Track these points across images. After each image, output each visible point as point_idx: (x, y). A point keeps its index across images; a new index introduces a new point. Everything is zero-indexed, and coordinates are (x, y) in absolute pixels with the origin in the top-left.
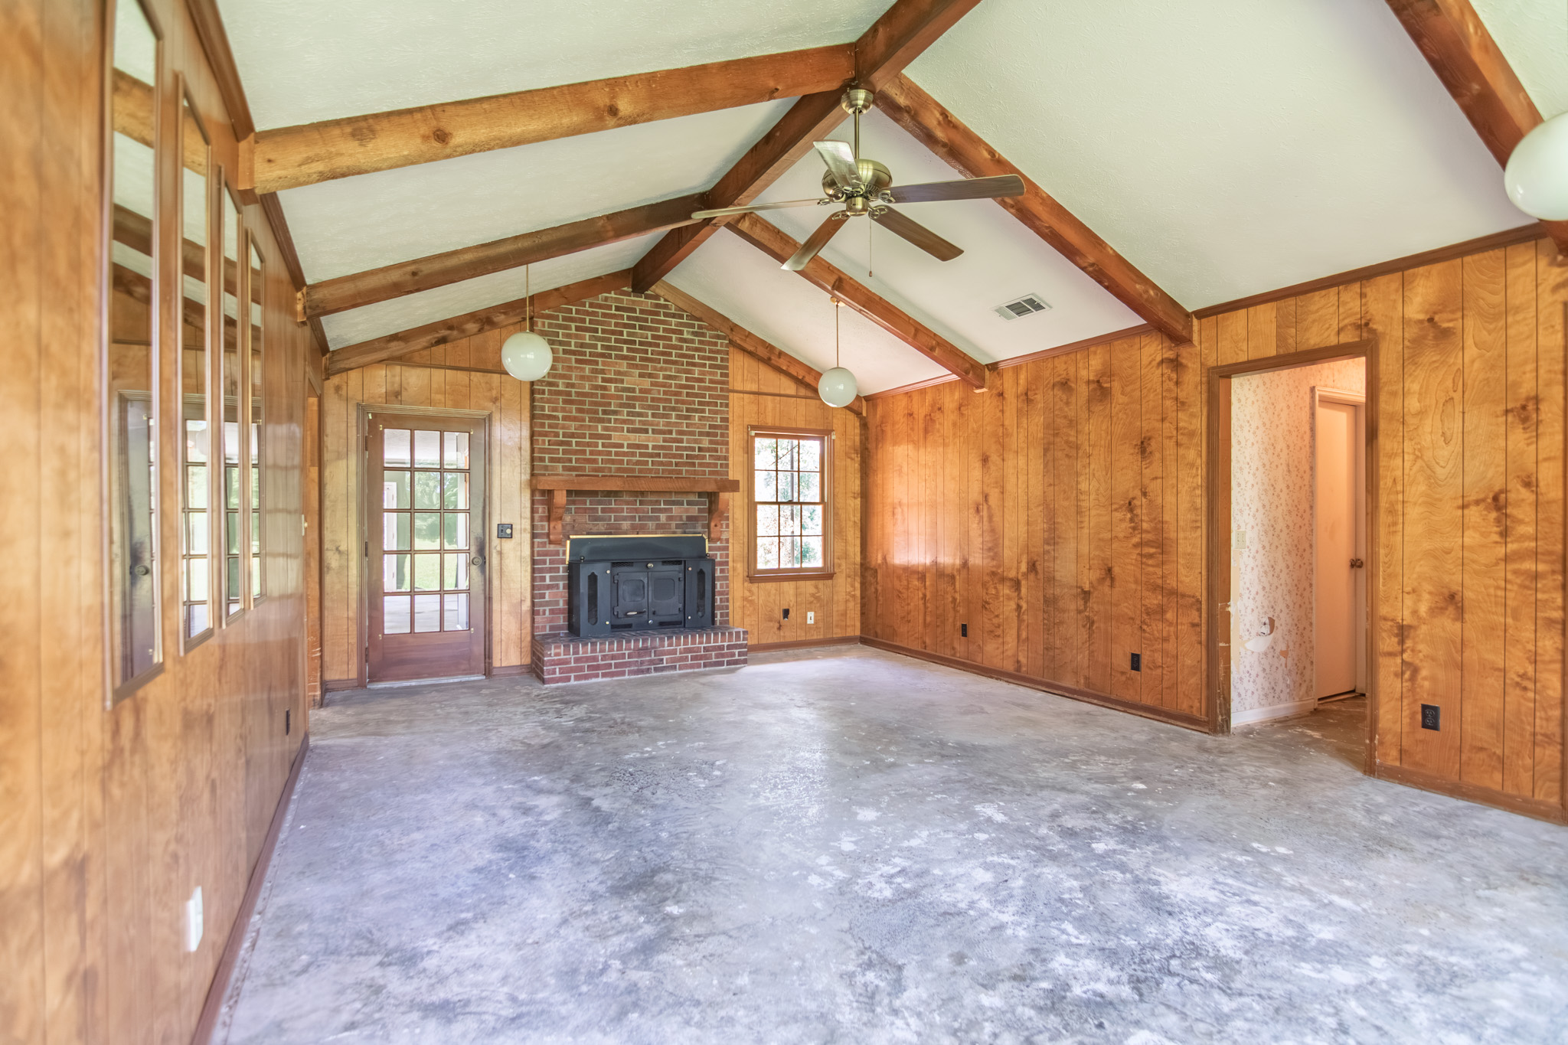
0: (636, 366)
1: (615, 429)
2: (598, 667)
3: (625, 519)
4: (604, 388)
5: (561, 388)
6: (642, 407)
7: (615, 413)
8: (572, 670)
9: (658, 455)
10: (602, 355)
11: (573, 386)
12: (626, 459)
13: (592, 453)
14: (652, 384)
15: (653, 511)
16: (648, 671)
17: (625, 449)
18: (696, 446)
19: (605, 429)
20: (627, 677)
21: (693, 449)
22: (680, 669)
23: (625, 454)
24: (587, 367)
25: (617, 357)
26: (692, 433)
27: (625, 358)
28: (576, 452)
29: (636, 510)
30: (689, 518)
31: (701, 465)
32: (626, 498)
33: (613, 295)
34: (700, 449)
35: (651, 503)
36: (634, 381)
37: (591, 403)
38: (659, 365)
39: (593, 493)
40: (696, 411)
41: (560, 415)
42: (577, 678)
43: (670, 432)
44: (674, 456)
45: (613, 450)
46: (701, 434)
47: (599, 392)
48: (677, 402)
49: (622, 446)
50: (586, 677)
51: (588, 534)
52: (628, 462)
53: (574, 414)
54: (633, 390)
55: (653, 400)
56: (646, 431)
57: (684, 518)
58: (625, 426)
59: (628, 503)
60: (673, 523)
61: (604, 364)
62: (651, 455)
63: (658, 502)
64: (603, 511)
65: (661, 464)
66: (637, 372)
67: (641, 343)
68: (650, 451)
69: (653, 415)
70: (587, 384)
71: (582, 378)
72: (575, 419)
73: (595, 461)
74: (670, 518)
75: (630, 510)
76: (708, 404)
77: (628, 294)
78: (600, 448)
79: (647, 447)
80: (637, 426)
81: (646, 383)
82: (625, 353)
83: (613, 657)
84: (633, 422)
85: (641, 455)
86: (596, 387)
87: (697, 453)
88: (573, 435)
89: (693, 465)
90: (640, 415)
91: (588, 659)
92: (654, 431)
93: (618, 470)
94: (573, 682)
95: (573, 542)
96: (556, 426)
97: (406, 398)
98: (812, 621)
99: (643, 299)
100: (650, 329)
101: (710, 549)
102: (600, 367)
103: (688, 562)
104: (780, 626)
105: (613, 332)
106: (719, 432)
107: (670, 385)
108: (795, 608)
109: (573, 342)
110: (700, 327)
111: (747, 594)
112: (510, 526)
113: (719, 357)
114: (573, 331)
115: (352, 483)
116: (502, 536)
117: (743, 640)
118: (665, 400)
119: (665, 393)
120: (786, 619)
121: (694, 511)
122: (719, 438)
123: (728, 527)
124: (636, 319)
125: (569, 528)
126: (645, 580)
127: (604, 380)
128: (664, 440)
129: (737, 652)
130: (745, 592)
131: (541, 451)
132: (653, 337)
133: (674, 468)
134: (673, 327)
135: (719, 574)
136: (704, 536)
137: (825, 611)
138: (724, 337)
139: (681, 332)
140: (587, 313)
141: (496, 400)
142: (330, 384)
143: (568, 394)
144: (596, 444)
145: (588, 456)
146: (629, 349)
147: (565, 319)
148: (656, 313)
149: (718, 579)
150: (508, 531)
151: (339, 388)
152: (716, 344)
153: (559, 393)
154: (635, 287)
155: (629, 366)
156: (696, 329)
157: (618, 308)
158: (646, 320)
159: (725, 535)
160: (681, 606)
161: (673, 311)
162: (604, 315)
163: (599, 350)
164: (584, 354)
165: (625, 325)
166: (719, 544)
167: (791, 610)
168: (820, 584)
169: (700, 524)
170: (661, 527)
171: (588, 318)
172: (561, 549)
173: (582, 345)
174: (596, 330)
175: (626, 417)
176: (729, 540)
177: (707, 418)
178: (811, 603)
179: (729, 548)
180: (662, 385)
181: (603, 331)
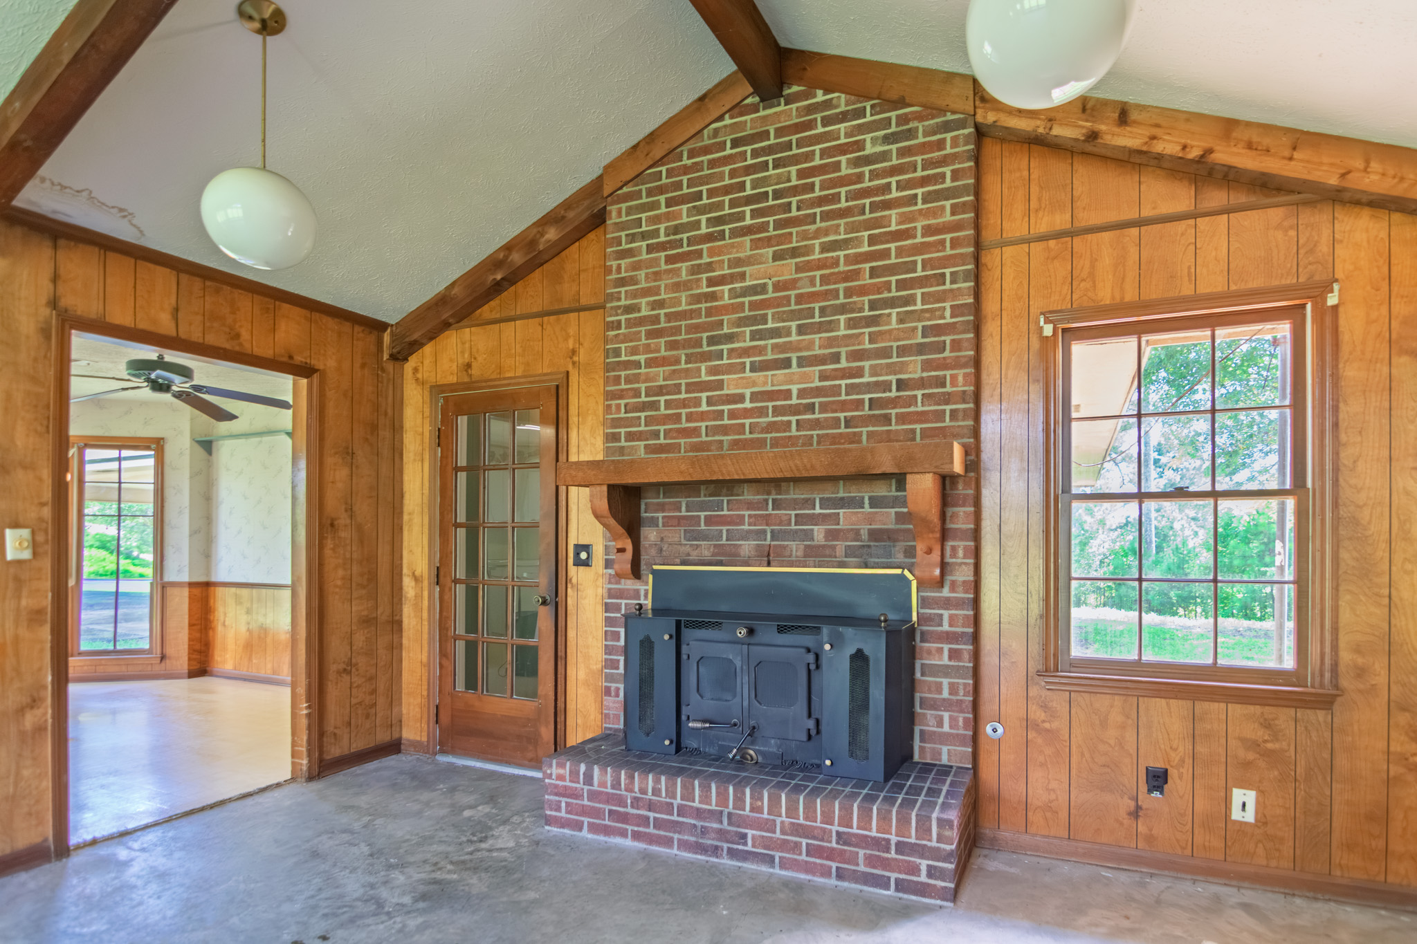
0: (768, 242)
1: (730, 369)
2: (624, 818)
3: (746, 536)
4: (713, 297)
5: (645, 311)
6: (778, 317)
7: (730, 338)
8: (584, 811)
9: (810, 408)
10: (709, 238)
11: (660, 304)
12: (747, 422)
13: (690, 418)
14: (799, 269)
15: (799, 518)
16: (716, 851)
17: (748, 405)
18: (893, 378)
19: (713, 371)
20: (675, 851)
21: (886, 386)
22: (782, 867)
23: (747, 413)
24: (684, 266)
25: (735, 233)
26: (885, 353)
27: (749, 230)
28: (665, 418)
29: (767, 520)
30: (875, 535)
31: (902, 419)
32: (748, 494)
33: (728, 121)
34: (901, 385)
35: (795, 504)
36: (765, 269)
37: (690, 329)
38: (812, 227)
39: (691, 487)
40: (892, 303)
41: (642, 358)
42: (594, 828)
43: (836, 358)
44: (843, 406)
45: (726, 408)
46: (903, 351)
47: (704, 306)
48: (849, 293)
49: (740, 398)
50: (607, 831)
51: (683, 563)
52: (752, 427)
53: (663, 353)
54: (762, 289)
55: (800, 299)
56: (786, 364)
57: (865, 534)
58: (748, 361)
59: (750, 505)
60: (840, 546)
61: (712, 253)
62: (795, 410)
63: (810, 503)
64: (709, 521)
65: (816, 424)
66: (770, 251)
67: (778, 194)
68: (794, 401)
69: (801, 330)
70: (684, 297)
71: (677, 287)
72: (664, 362)
73: (695, 432)
75: (755, 520)
76: (922, 282)
77: (754, 109)
78: (704, 407)
79: (787, 394)
80: (770, 356)
81: (788, 268)
82: (748, 220)
83: (651, 807)
84: (761, 350)
85: (777, 411)
86: (698, 299)
87: (894, 394)
88: (660, 391)
89: (887, 419)
90: (776, 333)
91: (609, 799)
92: (802, 362)
93: (735, 443)
94: (584, 835)
95: (654, 572)
96: (636, 379)
97: (475, 371)
98: (1249, 816)
99: (782, 108)
100: (795, 160)
101: (924, 602)
102: (706, 259)
103: (825, 630)
104: (1138, 808)
105: (727, 190)
106: (948, 339)
107: (836, 262)
108: (1186, 771)
109: (662, 227)
110: (902, 120)
111: (1037, 714)
112: (586, 548)
113: (947, 171)
114: (664, 210)
115: (426, 491)
116: (579, 563)
117: (940, 839)
118: (825, 295)
119: (825, 280)
120: (1156, 794)
121: (887, 518)
122: (947, 354)
123: (977, 553)
124: (769, 150)
125: (653, 552)
126: (738, 663)
127: (712, 282)
128: (823, 377)
129: (924, 864)
130: (1033, 708)
131: (617, 423)
132: (802, 174)
133: (843, 430)
134: (843, 141)
135: (945, 660)
136: (906, 573)
137: (1301, 794)
138: (961, 125)
139: (860, 146)
140: (686, 170)
141: (574, 352)
142: (409, 366)
143: (656, 319)
144: (697, 402)
145: (685, 425)
146: (755, 214)
147: (650, 193)
148: (810, 125)
149: (945, 671)
150: (583, 555)
151: (416, 370)
152: (940, 145)
153: (641, 321)
154: (757, 90)
155: (756, 244)
156: (893, 129)
157: (736, 143)
158: (789, 146)
159: (963, 574)
160: (811, 724)
161: (843, 108)
162: (712, 164)
163: (704, 230)
164: (679, 243)
165: (749, 170)
166: (946, 592)
167: (1173, 773)
168: (1284, 717)
169: (901, 545)
170: (814, 553)
171: (685, 179)
172: (642, 588)
173: (677, 230)
174: (699, 196)
175: (749, 344)
176: (977, 585)
177: (918, 315)
178: (1247, 765)
179: (976, 603)
180: (821, 265)
181: (711, 193)
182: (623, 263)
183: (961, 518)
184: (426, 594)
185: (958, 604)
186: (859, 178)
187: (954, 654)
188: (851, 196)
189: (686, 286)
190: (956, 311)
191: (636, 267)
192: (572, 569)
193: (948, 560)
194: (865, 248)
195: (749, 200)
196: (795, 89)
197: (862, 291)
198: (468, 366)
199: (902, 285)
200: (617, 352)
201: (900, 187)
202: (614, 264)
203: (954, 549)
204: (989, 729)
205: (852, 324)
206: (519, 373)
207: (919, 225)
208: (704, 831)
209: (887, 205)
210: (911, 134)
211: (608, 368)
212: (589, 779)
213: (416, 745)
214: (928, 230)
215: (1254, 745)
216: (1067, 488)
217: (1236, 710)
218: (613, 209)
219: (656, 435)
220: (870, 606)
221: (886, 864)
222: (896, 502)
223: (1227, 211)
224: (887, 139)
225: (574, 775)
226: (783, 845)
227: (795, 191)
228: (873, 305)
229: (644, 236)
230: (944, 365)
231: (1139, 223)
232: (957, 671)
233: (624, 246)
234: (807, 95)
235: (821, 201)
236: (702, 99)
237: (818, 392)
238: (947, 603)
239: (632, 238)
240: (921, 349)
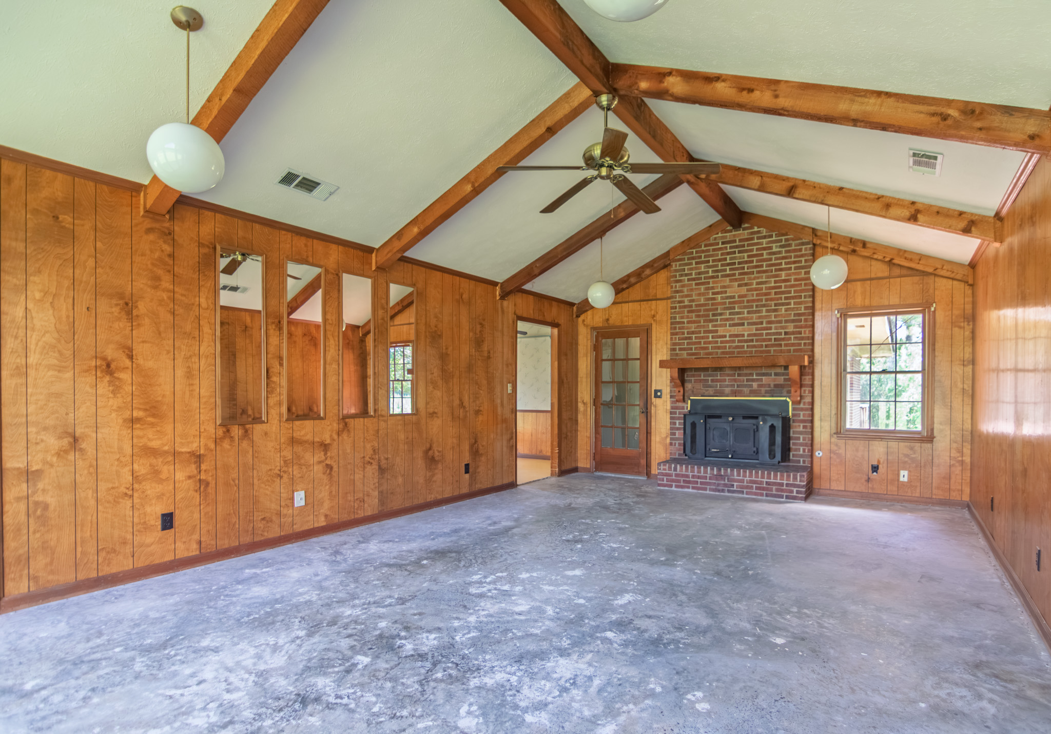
0: (736, 280)
1: (721, 326)
2: (689, 482)
3: (727, 386)
4: (714, 299)
5: (686, 303)
6: (740, 308)
7: (721, 314)
8: (673, 481)
9: (752, 341)
10: (712, 277)
11: (693, 301)
12: (728, 345)
13: (705, 343)
14: (748, 290)
15: (748, 380)
16: (723, 491)
17: (728, 339)
18: (783, 331)
19: (714, 326)
20: (708, 492)
21: (780, 334)
23: (727, 342)
24: (702, 287)
25: (723, 276)
26: (780, 322)
27: (728, 276)
28: (695, 343)
29: (735, 380)
30: (776, 386)
31: (786, 345)
32: (728, 372)
33: (720, 235)
34: (786, 333)
35: (746, 375)
36: (735, 290)
37: (705, 310)
38: (753, 276)
39: (705, 369)
40: (783, 304)
41: (685, 320)
42: (677, 486)
43: (762, 323)
44: (764, 340)
45: (719, 340)
46: (786, 321)
47: (710, 302)
48: (767, 300)
49: (725, 336)
50: (682, 487)
51: (702, 396)
52: (730, 347)
53: (694, 319)
54: (734, 297)
55: (748, 301)
56: (743, 324)
57: (772, 386)
58: (728, 323)
59: (728, 375)
60: (763, 390)
61: (713, 283)
62: (746, 341)
63: (752, 375)
64: (712, 381)
65: (754, 347)
66: (736, 284)
67: (739, 263)
68: (746, 338)
69: (749, 313)
70: (702, 298)
71: (699, 295)
72: (694, 322)
73: (707, 348)
74: (760, 386)
75: (730, 380)
76: (793, 298)
77: (730, 231)
78: (711, 339)
79: (743, 336)
80: (736, 322)
81: (743, 290)
82: (728, 272)
83: (699, 477)
84: (733, 319)
85: (739, 341)
86: (708, 300)
87: (783, 336)
88: (693, 333)
89: (781, 345)
90: (739, 313)
91: (683, 476)
92: (749, 324)
93: (723, 353)
94: (674, 488)
95: (691, 400)
96: (683, 328)
97: (611, 322)
98: (906, 479)
99: (741, 232)
100: (746, 251)
101: (794, 409)
102: (711, 285)
103: (760, 418)
104: (869, 478)
105: (720, 260)
106: (803, 318)
107: (762, 289)
108: (885, 465)
109: (694, 272)
110: (787, 240)
111: (834, 448)
112: (660, 391)
113: (803, 259)
114: (694, 266)
115: (589, 368)
116: (656, 396)
117: (800, 481)
118: (758, 300)
119: (757, 295)
120: (875, 473)
121: (781, 380)
122: (802, 323)
123: (813, 392)
124: (737, 247)
125: (690, 392)
126: (728, 429)
127: (713, 294)
128: (757, 329)
129: (795, 490)
130: (832, 446)
131: (674, 344)
132: (749, 256)
133: (764, 349)
134: (764, 246)
135: (801, 429)
136: (788, 399)
137: (922, 472)
138: (808, 243)
139: (771, 248)
140: (703, 251)
141: (654, 316)
142: (580, 319)
143: (691, 306)
144: (708, 337)
145: (702, 345)
146: (731, 270)
147: (689, 259)
148: (752, 239)
149: (801, 433)
150: (659, 394)
151: (584, 321)
152: (800, 250)
153: (685, 307)
154: (732, 225)
155: (731, 281)
156: (783, 243)
157: (723, 243)
158: (744, 246)
159: (808, 399)
160: (755, 449)
161: (764, 234)
162: (714, 250)
163: (710, 274)
164: (701, 279)
165: (728, 253)
166: (802, 406)
167: (880, 466)
168: (917, 446)
169: (785, 390)
170: (754, 393)
171: (703, 255)
172: (685, 406)
173: (700, 273)
174: (708, 262)
175: (728, 317)
176: (812, 403)
177: (793, 309)
178: (905, 462)
179: (812, 409)
180: (756, 289)
181: (713, 261)
182: (678, 284)
183: (807, 380)
184: (589, 409)
185: (806, 410)
186: (771, 259)
187: (804, 427)
188: (767, 266)
189: (703, 294)
190: (806, 308)
191: (683, 286)
192: (654, 399)
193: (803, 394)
194: (773, 284)
195: (728, 264)
196: (746, 225)
197: (772, 300)
198: (608, 320)
199: (786, 298)
200: (675, 318)
201: (786, 263)
202: (674, 285)
203: (805, 391)
204: (817, 454)
205: (767, 311)
206: (630, 323)
207: (793, 277)
208: (719, 485)
209: (781, 270)
210: (790, 245)
211: (672, 323)
212: (675, 469)
213: (586, 470)
214: (796, 280)
215: (907, 456)
216: (845, 370)
217: (902, 444)
218: (674, 264)
219: (691, 349)
220: (774, 410)
221: (782, 491)
222: (783, 374)
223: (900, 276)
224: (781, 246)
225: (670, 468)
226: (747, 487)
227: (746, 262)
228: (776, 305)
229: (686, 275)
230: (801, 327)
231: (871, 279)
232: (805, 433)
233: (678, 278)
234: (752, 228)
235: (756, 267)
236: (710, 226)
237: (755, 335)
238: (802, 409)
239: (681, 275)
240: (793, 321)
